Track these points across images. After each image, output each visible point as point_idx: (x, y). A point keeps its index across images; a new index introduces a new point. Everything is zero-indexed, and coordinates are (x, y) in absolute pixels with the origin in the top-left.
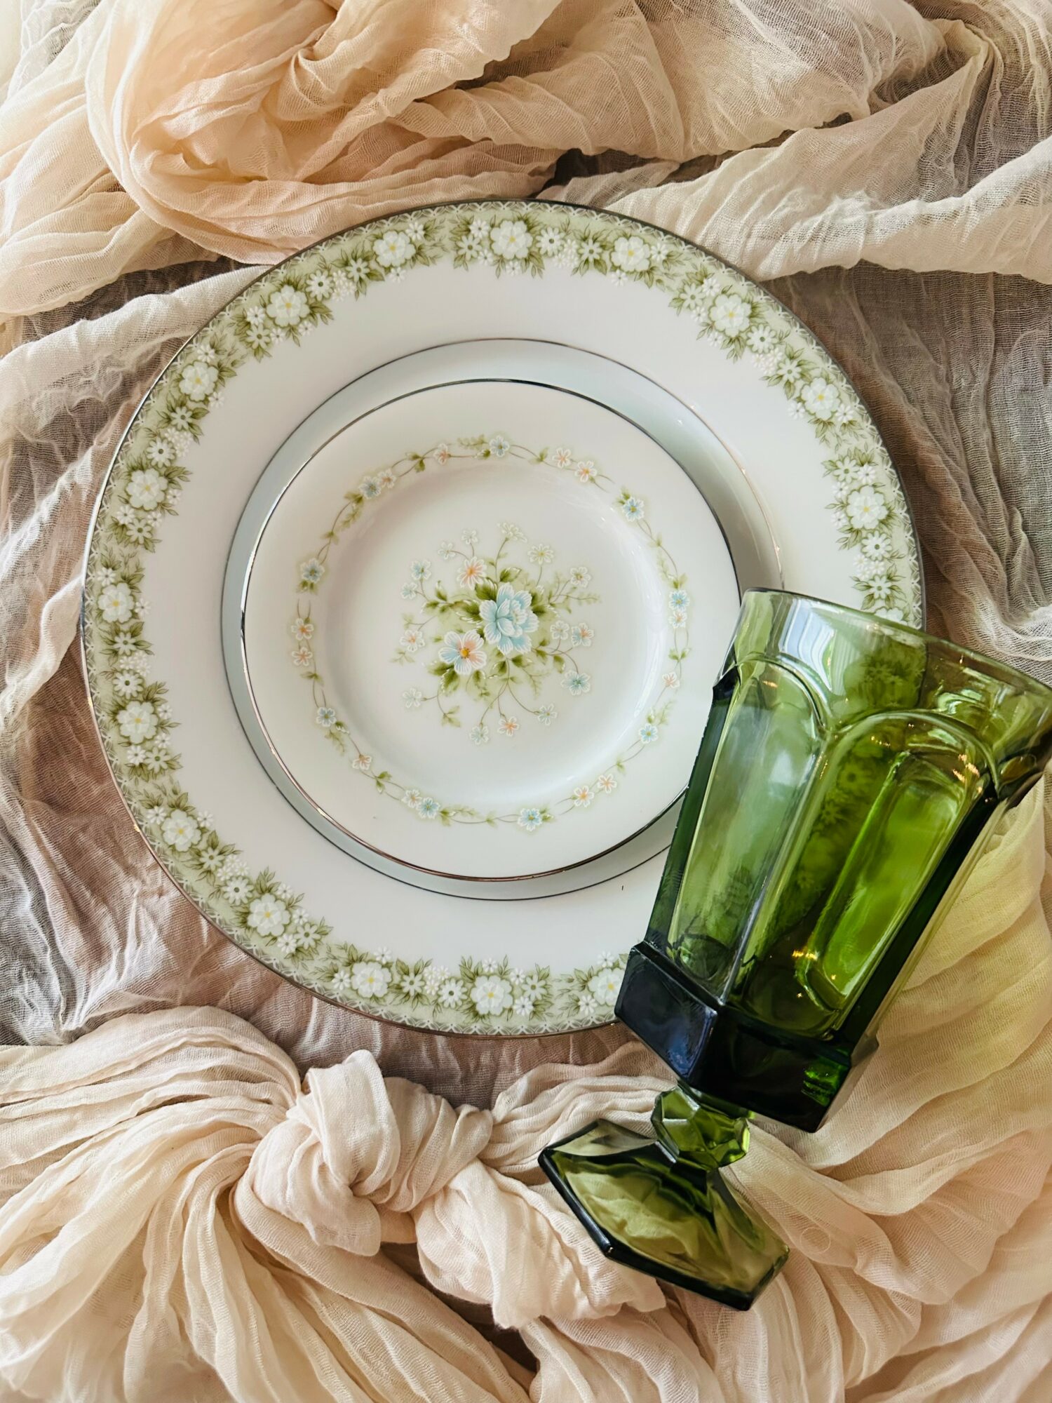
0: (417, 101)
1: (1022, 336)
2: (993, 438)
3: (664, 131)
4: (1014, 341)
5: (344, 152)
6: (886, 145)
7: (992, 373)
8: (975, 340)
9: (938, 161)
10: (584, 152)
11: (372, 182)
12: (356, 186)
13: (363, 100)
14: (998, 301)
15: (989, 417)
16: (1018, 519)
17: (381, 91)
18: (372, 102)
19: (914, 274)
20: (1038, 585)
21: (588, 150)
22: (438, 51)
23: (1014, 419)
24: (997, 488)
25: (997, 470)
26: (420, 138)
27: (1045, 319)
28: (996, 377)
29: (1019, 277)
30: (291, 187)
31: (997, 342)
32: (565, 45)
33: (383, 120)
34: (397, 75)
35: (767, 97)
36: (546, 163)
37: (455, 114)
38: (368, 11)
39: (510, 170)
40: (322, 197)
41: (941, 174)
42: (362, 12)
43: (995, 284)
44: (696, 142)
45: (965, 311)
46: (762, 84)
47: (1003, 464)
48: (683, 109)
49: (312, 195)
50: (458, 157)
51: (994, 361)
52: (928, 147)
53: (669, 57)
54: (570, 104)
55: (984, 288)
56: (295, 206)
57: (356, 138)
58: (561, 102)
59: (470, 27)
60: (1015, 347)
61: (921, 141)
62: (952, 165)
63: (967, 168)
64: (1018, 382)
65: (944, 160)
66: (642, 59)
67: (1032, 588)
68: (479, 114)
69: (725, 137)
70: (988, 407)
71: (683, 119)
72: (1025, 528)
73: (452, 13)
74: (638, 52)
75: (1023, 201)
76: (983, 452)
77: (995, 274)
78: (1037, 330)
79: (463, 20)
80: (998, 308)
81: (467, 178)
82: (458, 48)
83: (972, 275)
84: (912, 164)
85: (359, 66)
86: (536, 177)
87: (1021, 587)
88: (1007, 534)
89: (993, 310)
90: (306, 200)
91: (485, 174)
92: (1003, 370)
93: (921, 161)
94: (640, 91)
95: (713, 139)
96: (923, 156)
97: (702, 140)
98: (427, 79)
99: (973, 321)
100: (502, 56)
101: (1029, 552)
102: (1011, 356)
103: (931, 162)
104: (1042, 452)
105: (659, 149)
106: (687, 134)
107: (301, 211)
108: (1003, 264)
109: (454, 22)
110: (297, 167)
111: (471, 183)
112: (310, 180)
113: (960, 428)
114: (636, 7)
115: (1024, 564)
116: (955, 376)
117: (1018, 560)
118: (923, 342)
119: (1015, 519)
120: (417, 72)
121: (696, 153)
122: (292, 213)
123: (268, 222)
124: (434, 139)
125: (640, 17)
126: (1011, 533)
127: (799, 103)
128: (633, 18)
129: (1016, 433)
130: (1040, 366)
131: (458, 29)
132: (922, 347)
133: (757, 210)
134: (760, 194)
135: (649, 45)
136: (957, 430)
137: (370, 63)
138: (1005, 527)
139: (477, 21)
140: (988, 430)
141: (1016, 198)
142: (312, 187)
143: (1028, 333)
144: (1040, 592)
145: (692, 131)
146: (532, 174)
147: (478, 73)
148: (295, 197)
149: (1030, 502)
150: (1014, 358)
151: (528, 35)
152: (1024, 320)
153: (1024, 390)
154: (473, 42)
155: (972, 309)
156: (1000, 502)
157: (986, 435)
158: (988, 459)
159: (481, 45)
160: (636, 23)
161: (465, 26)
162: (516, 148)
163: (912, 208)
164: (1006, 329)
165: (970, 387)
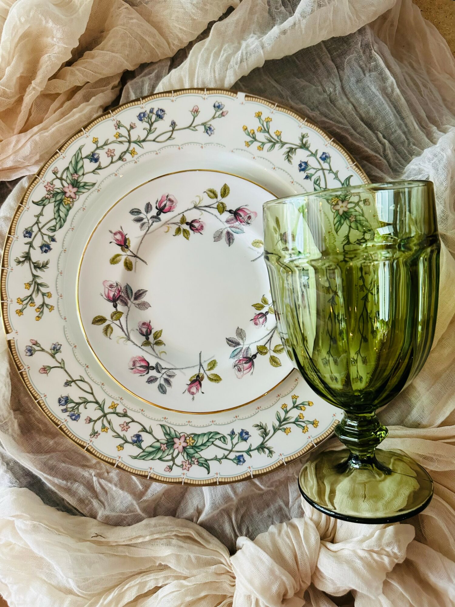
0: (50, 79)
1: (346, 60)
2: (354, 106)
3: (158, 45)
4: (344, 64)
5: (30, 114)
6: (252, 12)
7: (341, 81)
8: (328, 71)
9: (277, 8)
10: (129, 69)
11: (47, 121)
12: (41, 125)
13: (27, 89)
14: (329, 51)
15: (348, 99)
16: (380, 135)
17: (33, 82)
18: (31, 88)
19: (290, 56)
20: (401, 159)
21: (131, 68)
22: (48, 54)
23: (359, 95)
24: (365, 126)
25: (362, 119)
26: (58, 94)
27: (352, 50)
28: (343, 82)
29: (333, 38)
30: (14, 139)
31: (337, 68)
32: (102, 32)
33: (39, 94)
34: (36, 73)
35: (194, 11)
36: (116, 82)
37: (68, 77)
38: (12, 51)
39: (102, 91)
40: (29, 136)
41: (280, 12)
42: (9, 53)
43: (325, 46)
44: (174, 44)
45: (318, 61)
46: (189, 7)
47: (363, 115)
48: (162, 34)
49: (24, 137)
50: (78, 96)
51: (339, 75)
52: (269, 5)
53: (147, 17)
54: (113, 52)
55: (322, 48)
56: (20, 145)
57: (32, 106)
58: (108, 52)
59: (57, 38)
60: (345, 66)
61: (265, 4)
62: (283, 8)
63: (289, 6)
64: (353, 80)
65: (279, 7)
66: (135, 21)
67: (399, 161)
68: (77, 72)
69: (185, 37)
70: (346, 95)
71: (164, 38)
72: (384, 137)
73: (48, 37)
74: (132, 19)
75: (319, 6)
76: (352, 114)
77: (323, 41)
78: (351, 55)
79: (53, 37)
80: (331, 54)
81: (87, 103)
82: (56, 49)
83: (314, 46)
84: (267, 14)
85: (18, 75)
86: (115, 89)
87: (395, 163)
88: (378, 143)
89: (329, 56)
90: (23, 141)
91: (93, 98)
92: (345, 78)
93: (270, 12)
94: (140, 33)
95: (180, 40)
96: (269, 9)
97: (176, 42)
98: (50, 68)
99: (323, 64)
100: (76, 44)
101: (391, 147)
102: (346, 71)
103: (273, 10)
104: (377, 103)
105: (160, 55)
106: (169, 44)
107: (23, 147)
108: (324, 35)
109: (49, 40)
110: (13, 130)
111: (89, 105)
112: (21, 132)
113: (338, 109)
114: (124, 2)
115: (391, 153)
116: (327, 89)
117: (389, 152)
118: (307, 81)
119: (379, 136)
120: (44, 67)
121: (176, 50)
122: (20, 149)
123: (11, 158)
124: (65, 92)
125: (127, 5)
126: (380, 142)
127: (208, 7)
128: (124, 7)
129: (363, 100)
130: (359, 69)
131: (52, 42)
132: (308, 84)
133: (213, 61)
134: (211, 54)
135: (135, 14)
136: (337, 111)
137: (23, 73)
138: (377, 141)
139: (59, 35)
140: (350, 104)
141: (316, 5)
142: (23, 134)
143: (348, 58)
144: (403, 162)
145: (170, 40)
146: (112, 89)
147: (69, 57)
148: (18, 142)
149: (382, 126)
150: (347, 71)
151: (83, 31)
152: (344, 54)
153: (358, 81)
154: (61, 44)
155: (320, 59)
156: (370, 132)
157: (350, 107)
158: (356, 116)
159: (65, 43)
160: (126, 8)
161: (55, 39)
162: (101, 80)
163: (276, 30)
164: (338, 60)
165: (335, 91)
